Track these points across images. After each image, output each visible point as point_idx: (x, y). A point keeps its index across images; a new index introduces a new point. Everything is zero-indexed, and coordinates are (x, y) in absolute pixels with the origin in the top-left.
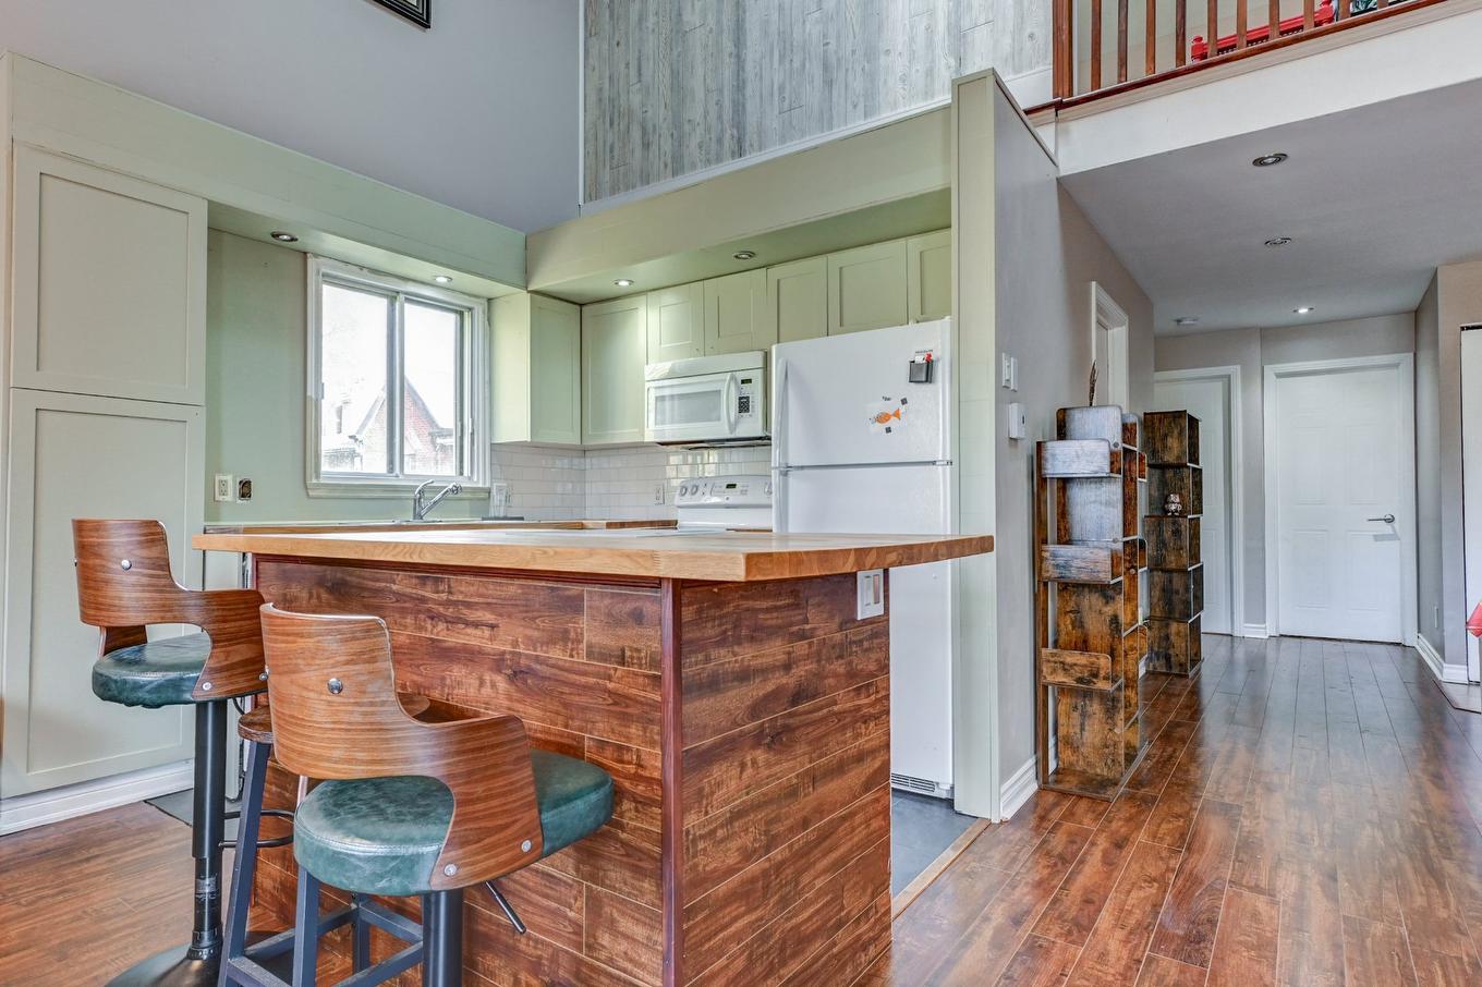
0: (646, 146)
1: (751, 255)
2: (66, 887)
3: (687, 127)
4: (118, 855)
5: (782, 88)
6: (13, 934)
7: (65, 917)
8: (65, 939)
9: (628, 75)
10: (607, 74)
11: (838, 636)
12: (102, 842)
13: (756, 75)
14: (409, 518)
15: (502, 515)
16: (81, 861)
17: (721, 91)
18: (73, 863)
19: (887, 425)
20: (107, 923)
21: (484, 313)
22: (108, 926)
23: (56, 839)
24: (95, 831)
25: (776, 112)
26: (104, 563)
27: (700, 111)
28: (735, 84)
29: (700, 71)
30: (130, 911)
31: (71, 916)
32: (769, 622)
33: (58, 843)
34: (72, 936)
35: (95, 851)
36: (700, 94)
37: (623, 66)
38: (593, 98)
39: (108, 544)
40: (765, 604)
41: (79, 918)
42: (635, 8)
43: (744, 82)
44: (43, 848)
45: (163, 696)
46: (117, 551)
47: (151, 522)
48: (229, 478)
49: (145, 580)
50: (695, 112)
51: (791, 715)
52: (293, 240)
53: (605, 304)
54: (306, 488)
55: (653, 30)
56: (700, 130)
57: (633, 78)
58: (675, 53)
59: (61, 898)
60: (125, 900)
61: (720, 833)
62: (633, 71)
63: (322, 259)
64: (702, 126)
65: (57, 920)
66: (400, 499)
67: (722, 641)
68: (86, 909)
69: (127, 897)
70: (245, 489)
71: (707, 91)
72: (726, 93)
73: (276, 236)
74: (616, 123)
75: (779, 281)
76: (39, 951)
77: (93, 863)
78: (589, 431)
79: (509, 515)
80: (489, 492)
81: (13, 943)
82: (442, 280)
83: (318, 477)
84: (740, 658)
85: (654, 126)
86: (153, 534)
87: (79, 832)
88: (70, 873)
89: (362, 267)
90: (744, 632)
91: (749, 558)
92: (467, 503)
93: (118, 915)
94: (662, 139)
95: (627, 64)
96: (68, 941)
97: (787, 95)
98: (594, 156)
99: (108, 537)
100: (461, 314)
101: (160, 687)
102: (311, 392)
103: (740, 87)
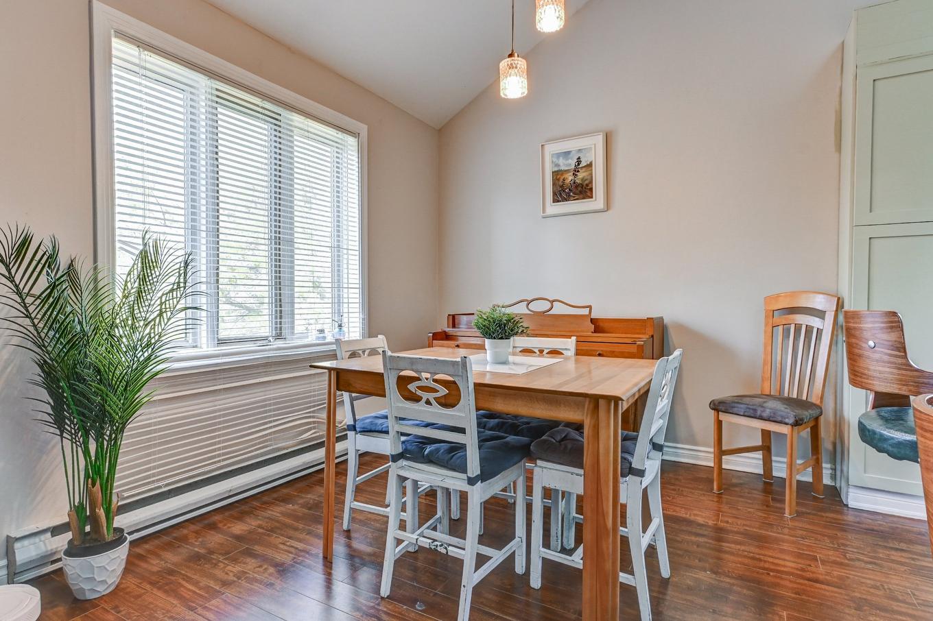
2: (876, 561)
4: (920, 558)
6: (835, 573)
7: (869, 582)
8: (864, 597)
12: (911, 542)
16: (892, 548)
18: (886, 547)
20: (895, 603)
22: (895, 605)
23: (880, 525)
24: (909, 531)
26: (857, 342)
30: (914, 605)
31: (872, 582)
33: (882, 528)
34: (869, 597)
35: (903, 546)
39: (860, 329)
41: (876, 588)
44: (871, 527)
45: (903, 452)
46: (866, 334)
47: (890, 312)
49: (886, 358)
59: (870, 566)
60: (914, 595)
65: (864, 580)
68: (885, 585)
69: (916, 593)
76: (846, 595)
77: (900, 554)
81: (834, 579)
86: (894, 322)
87: (897, 528)
88: (882, 553)
93: (904, 602)
96: (865, 599)
99: (860, 323)
101: (900, 444)
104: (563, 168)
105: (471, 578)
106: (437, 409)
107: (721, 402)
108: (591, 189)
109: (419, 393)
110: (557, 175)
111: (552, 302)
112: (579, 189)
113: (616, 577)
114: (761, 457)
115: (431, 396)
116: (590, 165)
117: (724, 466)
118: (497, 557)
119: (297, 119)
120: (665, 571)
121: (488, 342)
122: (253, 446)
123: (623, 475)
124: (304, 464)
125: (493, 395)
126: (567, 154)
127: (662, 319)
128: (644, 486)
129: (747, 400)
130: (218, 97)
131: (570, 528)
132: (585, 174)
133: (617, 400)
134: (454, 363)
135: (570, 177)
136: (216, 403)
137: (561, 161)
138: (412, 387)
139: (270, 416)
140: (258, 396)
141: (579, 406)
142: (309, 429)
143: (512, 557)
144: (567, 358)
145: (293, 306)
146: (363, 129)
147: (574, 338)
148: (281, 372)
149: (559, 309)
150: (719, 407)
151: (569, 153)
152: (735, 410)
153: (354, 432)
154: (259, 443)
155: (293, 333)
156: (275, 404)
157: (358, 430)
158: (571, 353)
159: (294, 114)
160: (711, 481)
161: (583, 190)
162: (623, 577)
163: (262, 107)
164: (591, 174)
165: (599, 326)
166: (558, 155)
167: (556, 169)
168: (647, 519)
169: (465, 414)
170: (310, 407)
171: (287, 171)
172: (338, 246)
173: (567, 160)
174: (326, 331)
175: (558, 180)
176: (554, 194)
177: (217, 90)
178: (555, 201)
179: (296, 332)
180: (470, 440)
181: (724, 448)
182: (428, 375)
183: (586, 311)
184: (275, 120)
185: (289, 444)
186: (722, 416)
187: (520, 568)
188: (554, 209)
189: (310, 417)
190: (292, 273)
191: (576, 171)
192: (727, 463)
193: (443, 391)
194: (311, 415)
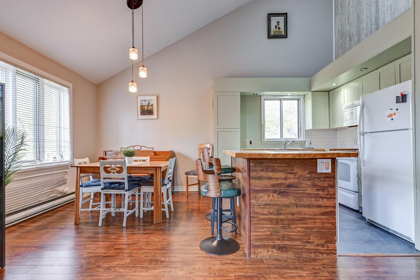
0: (350, 40)
1: (366, 68)
3: (362, 31)
5: (391, 6)
9: (345, 22)
10: (340, 23)
11: (308, 175)
13: (382, 6)
14: (283, 148)
15: (308, 147)
17: (371, 15)
19: (392, 118)
21: (303, 99)
25: (389, 15)
27: (365, 24)
28: (376, 11)
29: (365, 12)
32: (278, 169)
36: (365, 19)
37: (344, 20)
38: (337, 32)
40: (277, 165)
42: (347, 2)
43: (379, 9)
48: (248, 141)
50: (364, 25)
51: (286, 189)
52: (257, 94)
53: (335, 90)
54: (262, 142)
55: (352, 6)
56: (365, 30)
57: (347, 22)
58: (358, 10)
61: (261, 206)
62: (347, 20)
63: (264, 96)
64: (366, 29)
66: (282, 144)
67: (262, 171)
70: (251, 143)
71: (367, 17)
72: (373, 16)
73: (254, 94)
74: (343, 37)
75: (380, 73)
78: (331, 125)
79: (310, 147)
80: (305, 142)
82: (289, 94)
83: (264, 140)
84: (268, 175)
85: (352, 34)
89: (272, 96)
90: (269, 170)
91: (236, 154)
92: (299, 144)
94: (355, 37)
95: (345, 19)
97: (393, 8)
98: (337, 48)
100: (298, 100)
102: (262, 123)
103: (377, 12)
104: (144, 105)
105: (126, 215)
106: (116, 174)
107: (188, 172)
108: (153, 112)
109: (111, 170)
110: (142, 107)
111: (141, 147)
112: (149, 112)
113: (161, 209)
114: (198, 187)
115: (114, 171)
116: (152, 105)
117: (189, 191)
118: (131, 212)
119: (46, 81)
120: (173, 210)
121: (126, 158)
122: (31, 200)
123: (162, 186)
124: (51, 205)
125: (131, 169)
126: (145, 101)
127: (173, 151)
128: (167, 188)
129: (193, 171)
130: (17, 73)
131: (149, 205)
132: (151, 107)
133: (161, 167)
134: (122, 162)
135: (146, 108)
136: (19, 184)
137: (143, 102)
138: (109, 169)
139: (39, 189)
140: (34, 181)
141: (152, 170)
142: (52, 193)
143: (135, 212)
144: (147, 162)
145: (44, 149)
146: (71, 85)
147: (149, 157)
148: (39, 173)
149: (143, 149)
150: (187, 174)
151: (146, 100)
152: (191, 174)
153: (82, 187)
154: (34, 199)
155: (44, 159)
156: (41, 184)
157: (83, 186)
158: (149, 160)
159: (44, 79)
160: (186, 194)
161: (150, 112)
162: (163, 209)
163: (34, 77)
164: (153, 108)
165: (156, 153)
166: (142, 100)
167: (141, 105)
168: (168, 198)
169: (125, 174)
170: (52, 185)
171: (42, 98)
172: (60, 127)
173: (145, 102)
174: (57, 158)
175: (143, 108)
176: (141, 112)
177: (16, 70)
178: (141, 115)
179: (45, 158)
180: (126, 181)
181: (188, 184)
182: (114, 166)
183: (152, 149)
184: (37, 81)
185: (45, 199)
186: (188, 176)
187: (137, 215)
188: (141, 117)
189: (52, 189)
190: (44, 137)
191: (148, 106)
192: (190, 190)
193: (118, 169)
194: (53, 188)
